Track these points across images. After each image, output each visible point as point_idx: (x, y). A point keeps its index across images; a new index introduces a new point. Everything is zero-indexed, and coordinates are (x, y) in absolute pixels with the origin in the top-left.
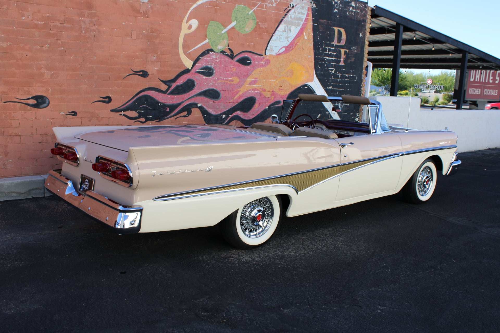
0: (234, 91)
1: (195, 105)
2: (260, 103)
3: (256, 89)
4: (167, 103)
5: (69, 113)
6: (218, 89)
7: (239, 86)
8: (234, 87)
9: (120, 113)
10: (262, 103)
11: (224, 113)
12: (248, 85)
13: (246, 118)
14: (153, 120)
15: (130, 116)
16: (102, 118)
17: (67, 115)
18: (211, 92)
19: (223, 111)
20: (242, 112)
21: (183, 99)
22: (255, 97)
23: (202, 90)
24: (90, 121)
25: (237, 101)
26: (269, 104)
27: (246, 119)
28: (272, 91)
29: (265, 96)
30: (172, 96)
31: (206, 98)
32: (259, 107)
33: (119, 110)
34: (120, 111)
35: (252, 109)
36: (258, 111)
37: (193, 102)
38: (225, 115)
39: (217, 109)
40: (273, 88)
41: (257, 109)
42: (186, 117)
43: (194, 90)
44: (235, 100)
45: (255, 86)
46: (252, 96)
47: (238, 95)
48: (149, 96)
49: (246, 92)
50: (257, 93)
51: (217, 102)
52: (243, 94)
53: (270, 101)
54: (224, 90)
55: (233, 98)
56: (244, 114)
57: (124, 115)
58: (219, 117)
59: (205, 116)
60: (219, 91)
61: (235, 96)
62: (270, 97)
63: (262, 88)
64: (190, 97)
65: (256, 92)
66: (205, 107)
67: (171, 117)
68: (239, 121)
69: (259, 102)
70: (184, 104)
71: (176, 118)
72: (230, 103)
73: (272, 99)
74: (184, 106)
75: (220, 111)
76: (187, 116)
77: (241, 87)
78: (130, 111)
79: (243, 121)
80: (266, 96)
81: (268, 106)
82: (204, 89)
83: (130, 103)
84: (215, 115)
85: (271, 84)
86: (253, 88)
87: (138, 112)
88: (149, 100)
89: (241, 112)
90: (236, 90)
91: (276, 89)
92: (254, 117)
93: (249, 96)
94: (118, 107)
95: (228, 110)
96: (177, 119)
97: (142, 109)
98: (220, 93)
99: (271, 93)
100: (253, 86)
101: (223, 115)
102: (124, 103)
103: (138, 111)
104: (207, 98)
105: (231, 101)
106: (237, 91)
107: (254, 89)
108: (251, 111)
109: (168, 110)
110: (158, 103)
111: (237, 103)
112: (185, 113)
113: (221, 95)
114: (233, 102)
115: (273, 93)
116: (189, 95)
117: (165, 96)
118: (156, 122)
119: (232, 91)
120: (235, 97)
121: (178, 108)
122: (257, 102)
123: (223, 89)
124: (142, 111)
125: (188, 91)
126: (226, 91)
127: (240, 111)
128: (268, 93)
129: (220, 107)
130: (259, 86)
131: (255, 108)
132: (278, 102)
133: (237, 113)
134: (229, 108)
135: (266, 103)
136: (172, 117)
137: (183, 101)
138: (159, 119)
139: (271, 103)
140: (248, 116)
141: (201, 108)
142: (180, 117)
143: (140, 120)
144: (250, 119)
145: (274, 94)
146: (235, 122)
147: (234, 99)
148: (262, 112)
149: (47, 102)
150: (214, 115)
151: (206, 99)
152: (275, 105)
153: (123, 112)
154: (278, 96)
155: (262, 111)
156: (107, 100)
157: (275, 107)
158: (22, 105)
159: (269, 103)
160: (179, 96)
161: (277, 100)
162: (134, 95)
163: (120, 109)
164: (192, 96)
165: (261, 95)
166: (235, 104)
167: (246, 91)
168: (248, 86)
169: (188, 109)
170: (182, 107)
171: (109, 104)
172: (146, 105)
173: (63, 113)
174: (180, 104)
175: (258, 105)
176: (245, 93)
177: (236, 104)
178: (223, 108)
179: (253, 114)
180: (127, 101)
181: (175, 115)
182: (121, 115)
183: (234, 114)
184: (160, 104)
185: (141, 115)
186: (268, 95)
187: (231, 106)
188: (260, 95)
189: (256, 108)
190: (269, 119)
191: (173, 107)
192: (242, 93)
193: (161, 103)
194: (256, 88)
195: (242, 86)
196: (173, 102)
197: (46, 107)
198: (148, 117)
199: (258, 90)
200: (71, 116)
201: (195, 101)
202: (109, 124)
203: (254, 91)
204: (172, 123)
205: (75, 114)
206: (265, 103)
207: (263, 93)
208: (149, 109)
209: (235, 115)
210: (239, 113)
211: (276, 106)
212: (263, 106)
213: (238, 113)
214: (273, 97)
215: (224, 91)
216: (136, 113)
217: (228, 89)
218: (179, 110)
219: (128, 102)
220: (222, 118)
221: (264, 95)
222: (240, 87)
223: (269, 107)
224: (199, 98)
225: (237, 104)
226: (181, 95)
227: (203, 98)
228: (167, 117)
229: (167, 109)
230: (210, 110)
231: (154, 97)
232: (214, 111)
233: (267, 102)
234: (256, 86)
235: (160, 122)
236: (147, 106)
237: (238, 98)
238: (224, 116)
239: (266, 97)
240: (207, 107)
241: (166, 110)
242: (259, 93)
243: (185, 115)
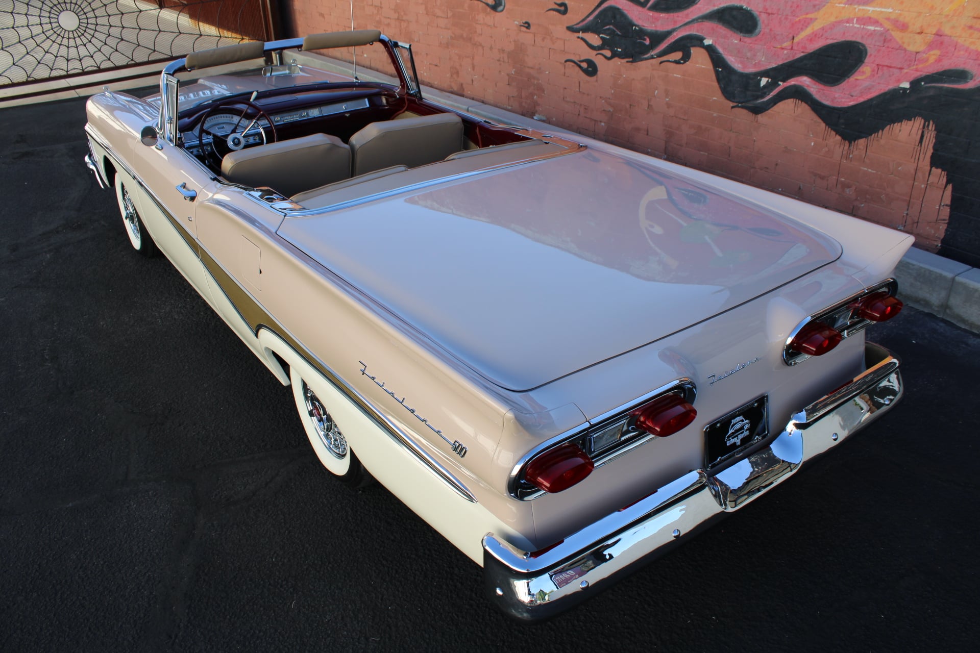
0: (797, 19)
1: (698, 41)
2: (883, 66)
3: (870, 18)
4: (646, 28)
5: (523, 23)
6: (752, 9)
7: (814, 6)
8: (798, 6)
9: (577, 35)
10: (887, 66)
11: (765, 73)
12: (842, 5)
13: (828, 100)
14: (623, 56)
15: (590, 42)
16: (557, 38)
17: (521, 26)
18: (735, 13)
19: (763, 68)
20: (814, 82)
21: (675, 22)
22: (863, 46)
23: (714, 6)
24: (543, 40)
25: (805, 48)
26: (917, 75)
27: (826, 102)
28: (934, 32)
29: (900, 46)
30: (656, 14)
31: (724, 28)
32: (874, 76)
33: (576, 28)
34: (577, 31)
35: (849, 77)
36: (869, 89)
37: (695, 33)
38: (767, 79)
39: (747, 58)
40: (941, 23)
41: (867, 84)
42: (680, 63)
43: (698, 6)
44: (798, 43)
45: (869, 10)
46: (853, 39)
47: (808, 31)
48: (618, 9)
49: (833, 25)
50: (872, 34)
51: (747, 40)
52: (823, 28)
53: (920, 66)
54: (769, 11)
55: (791, 36)
56: (821, 87)
57: (582, 39)
58: (751, 81)
59: (720, 70)
60: (755, 13)
61: (799, 32)
62: (924, 52)
63: (893, 17)
64: (690, 20)
65: (872, 28)
66: (720, 50)
67: (652, 57)
68: (806, 103)
69: (876, 63)
70: (677, 34)
71: (661, 63)
72: (782, 49)
73: (932, 59)
74: (676, 38)
75: (755, 65)
76: (682, 62)
77: (819, 9)
78: (591, 32)
79: (817, 107)
80: (905, 46)
81: (912, 78)
82: (720, 4)
83: (591, 18)
84: (743, 73)
85: (932, 7)
86: (860, 15)
87: (602, 38)
88: (618, 17)
89: (814, 80)
90: (804, 16)
91: (953, 27)
92: (852, 103)
93: (843, 40)
94: (575, 23)
95: (776, 67)
96: (663, 64)
97: (608, 32)
98: (758, 19)
99: (930, 38)
100: (859, 10)
101: (762, 77)
102: (583, 17)
103: (601, 35)
104: (726, 27)
105: (787, 44)
106: (806, 18)
107: (863, 18)
108: (844, 85)
109: (647, 42)
110: (633, 25)
111: (803, 52)
112: (678, 55)
113: (761, 26)
114: (792, 49)
115: (939, 40)
116: (687, 15)
117: (642, 12)
118: (627, 62)
119: (789, 17)
120: (797, 35)
121: (666, 41)
122: (867, 60)
123: (767, 10)
124: (608, 37)
125: (686, 5)
126: (776, 15)
127: (810, 78)
128: (918, 37)
129: (755, 55)
130: (883, 10)
131: (859, 78)
132: (961, 75)
133: (801, 82)
134: (780, 63)
135: (905, 71)
136: (654, 58)
137: (675, 27)
138: (632, 57)
139: (924, 74)
140: (835, 98)
141: (710, 50)
142: (668, 61)
143: (604, 52)
144: (839, 106)
145: (942, 43)
146: (793, 105)
147: (796, 40)
148: (885, 94)
149: (503, 4)
150: (739, 72)
151: (722, 30)
152: (945, 82)
153: (582, 32)
154: (962, 53)
155: (882, 92)
156: (562, 8)
157: (942, 88)
158: (484, 4)
159: (917, 70)
160: (668, 14)
161: (953, 67)
162: (596, 4)
163: (578, 26)
164: (694, 17)
165: (886, 39)
166: (796, 53)
167: (836, 22)
168: (844, 8)
169: (685, 46)
170: (673, 40)
171: (565, 16)
172: (614, 26)
173: (517, 23)
174: (669, 33)
175: (873, 71)
176: (831, 29)
177: (799, 55)
178: (763, 59)
179: (852, 96)
180: (585, 16)
181: (660, 55)
182: (578, 37)
183: (792, 82)
184: (634, 27)
185: (605, 44)
186: (915, 44)
187: (786, 59)
188: (885, 41)
189: (863, 80)
190: (910, 123)
191: (657, 38)
192: (822, 26)
193: (636, 26)
194: (872, 16)
195: (824, 6)
196: (656, 26)
197: (502, 11)
198: (616, 49)
199: (876, 22)
200: (524, 29)
201: (698, 31)
202: (564, 51)
203: (864, 24)
204: (653, 70)
205: (527, 25)
206: (901, 69)
207: (897, 35)
208: (618, 35)
209: (794, 86)
210: (808, 83)
211: (946, 85)
212: (890, 76)
213: (805, 81)
214: (936, 53)
215: (769, 14)
216: (599, 39)
217: (779, 9)
218: (667, 45)
219: (588, 16)
220: (760, 84)
221: (900, 42)
222: (817, 7)
223: (915, 83)
224: (708, 25)
225: (802, 54)
226: (672, 14)
227: (717, 27)
228: (646, 56)
229: (645, 40)
230: (730, 57)
231: (626, 12)
232: (742, 63)
233: (909, 66)
234: (871, 9)
235: (634, 64)
236: (615, 29)
237: (808, 39)
238: (764, 81)
239: (905, 50)
240: (724, 49)
241: (645, 42)
242: (882, 34)
243: (679, 60)
